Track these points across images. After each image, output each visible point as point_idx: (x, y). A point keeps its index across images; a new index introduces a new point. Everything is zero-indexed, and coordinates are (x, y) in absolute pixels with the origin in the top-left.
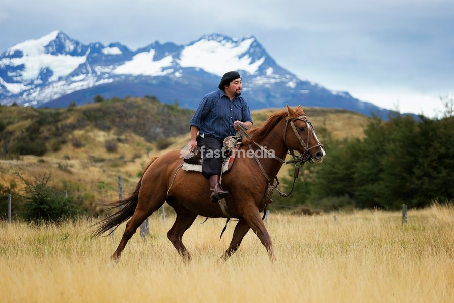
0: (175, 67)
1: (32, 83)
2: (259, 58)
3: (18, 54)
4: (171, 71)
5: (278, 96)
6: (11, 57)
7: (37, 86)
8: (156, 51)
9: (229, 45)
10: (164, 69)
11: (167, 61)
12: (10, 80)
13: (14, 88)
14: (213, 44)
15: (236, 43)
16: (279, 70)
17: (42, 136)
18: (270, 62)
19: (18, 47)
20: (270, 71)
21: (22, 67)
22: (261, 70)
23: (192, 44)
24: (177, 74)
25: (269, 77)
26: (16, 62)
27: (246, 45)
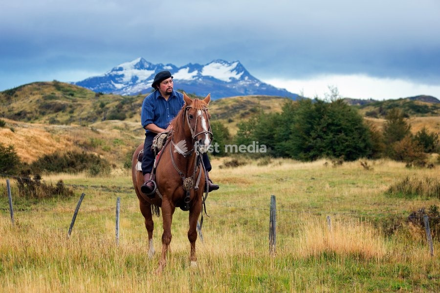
0: (199, 76)
1: (127, 83)
2: (241, 72)
3: (121, 69)
4: (197, 78)
5: (251, 90)
6: (117, 70)
7: (130, 85)
8: (190, 68)
9: (226, 65)
10: (194, 77)
11: (195, 73)
12: (117, 82)
13: (119, 86)
14: (218, 64)
15: (230, 64)
16: (251, 77)
17: (124, 110)
18: (246, 73)
19: (121, 66)
20: (246, 78)
21: (123, 76)
22: (242, 78)
23: (208, 64)
24: (200, 79)
25: (246, 81)
26: (120, 73)
27: (235, 65)
